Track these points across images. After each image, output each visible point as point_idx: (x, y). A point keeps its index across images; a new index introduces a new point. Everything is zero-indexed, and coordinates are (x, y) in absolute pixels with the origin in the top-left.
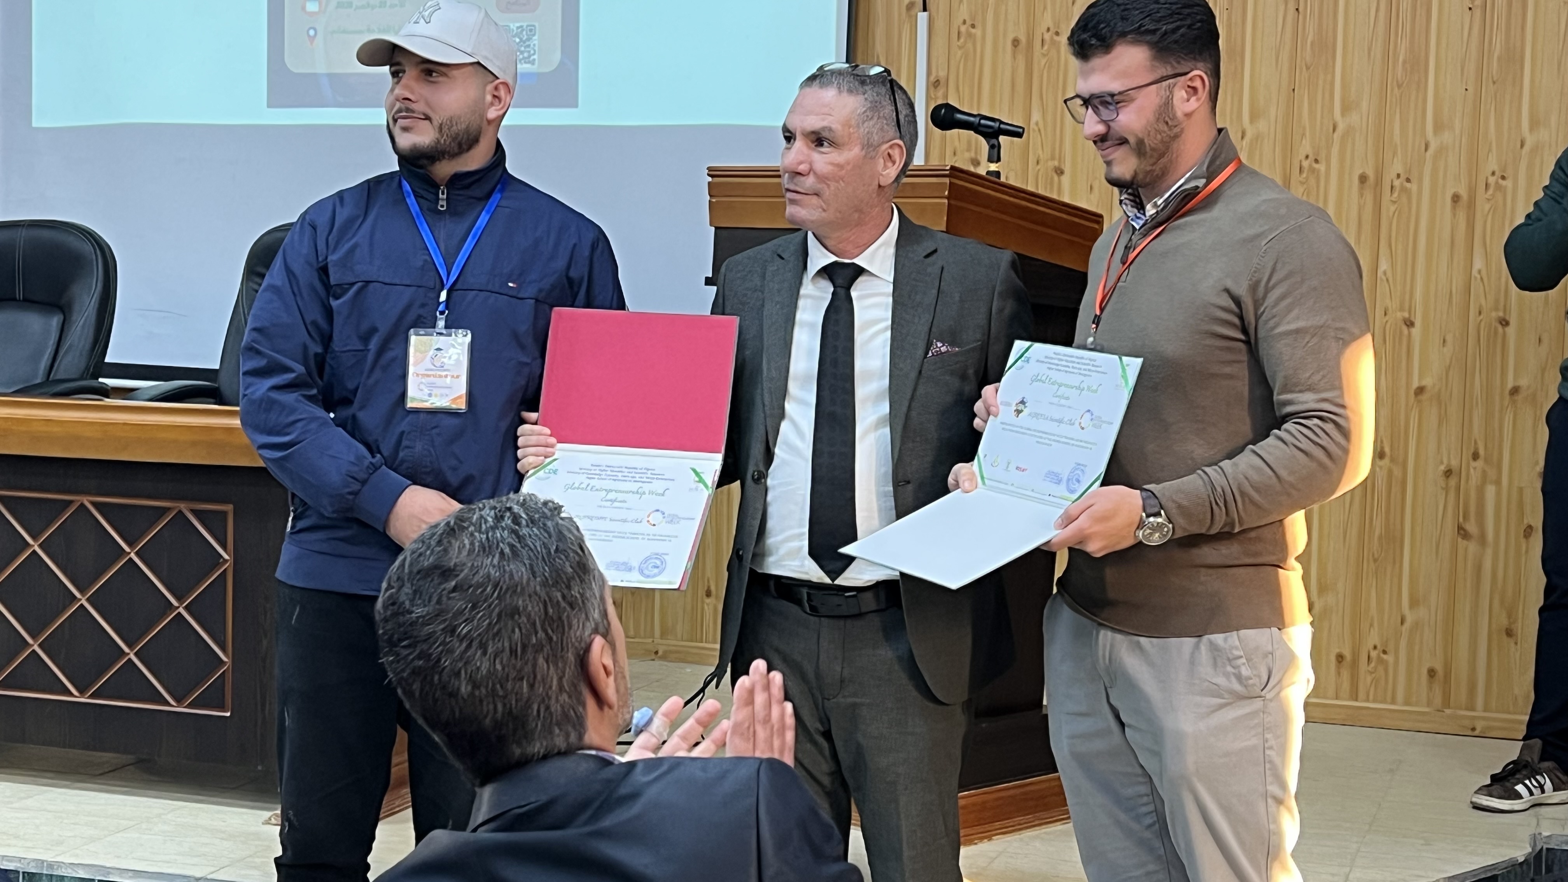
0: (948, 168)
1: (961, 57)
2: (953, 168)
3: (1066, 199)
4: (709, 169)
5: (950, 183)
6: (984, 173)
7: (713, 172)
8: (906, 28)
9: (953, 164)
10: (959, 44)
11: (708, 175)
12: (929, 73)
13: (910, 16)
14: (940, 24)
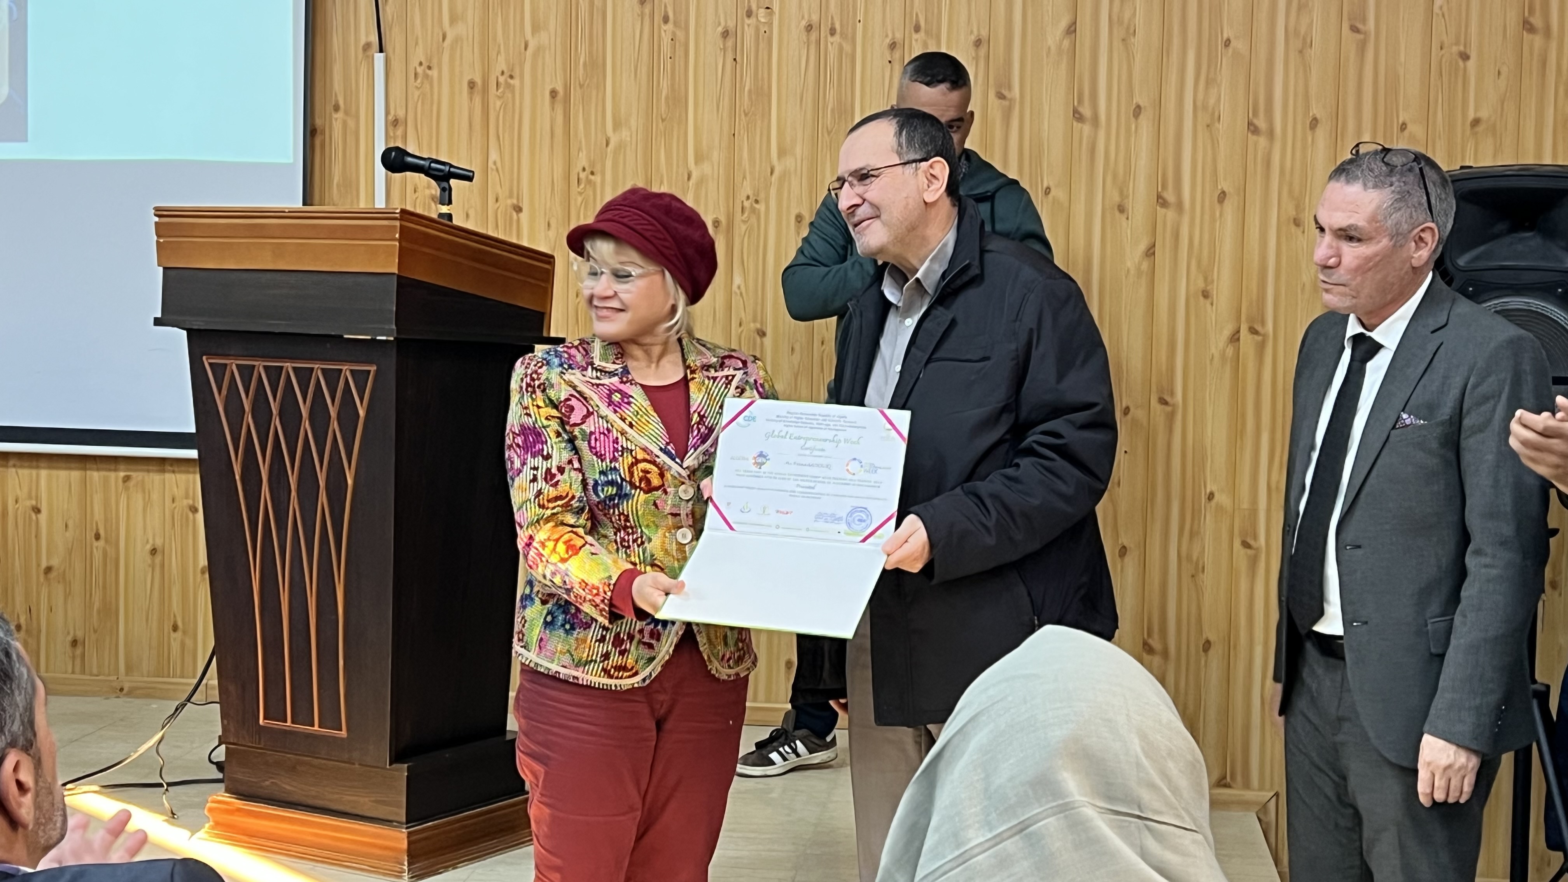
0: (398, 211)
1: (419, 97)
2: (403, 211)
3: (525, 243)
4: (157, 209)
5: (401, 226)
6: (434, 216)
7: (160, 212)
8: (363, 70)
9: (404, 207)
10: (416, 84)
11: (156, 215)
12: (387, 113)
13: (368, 57)
14: (397, 66)
